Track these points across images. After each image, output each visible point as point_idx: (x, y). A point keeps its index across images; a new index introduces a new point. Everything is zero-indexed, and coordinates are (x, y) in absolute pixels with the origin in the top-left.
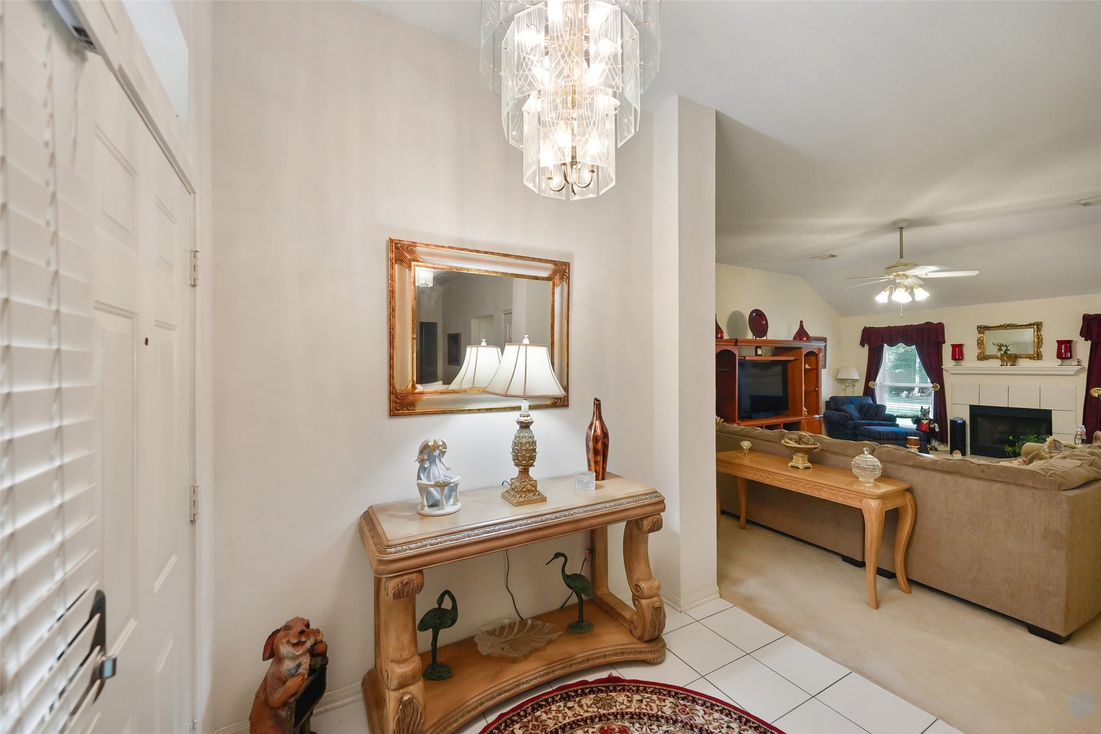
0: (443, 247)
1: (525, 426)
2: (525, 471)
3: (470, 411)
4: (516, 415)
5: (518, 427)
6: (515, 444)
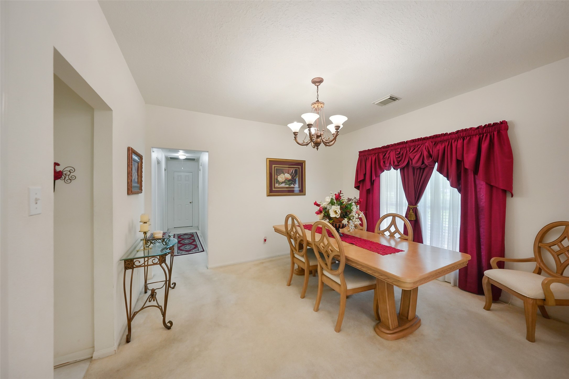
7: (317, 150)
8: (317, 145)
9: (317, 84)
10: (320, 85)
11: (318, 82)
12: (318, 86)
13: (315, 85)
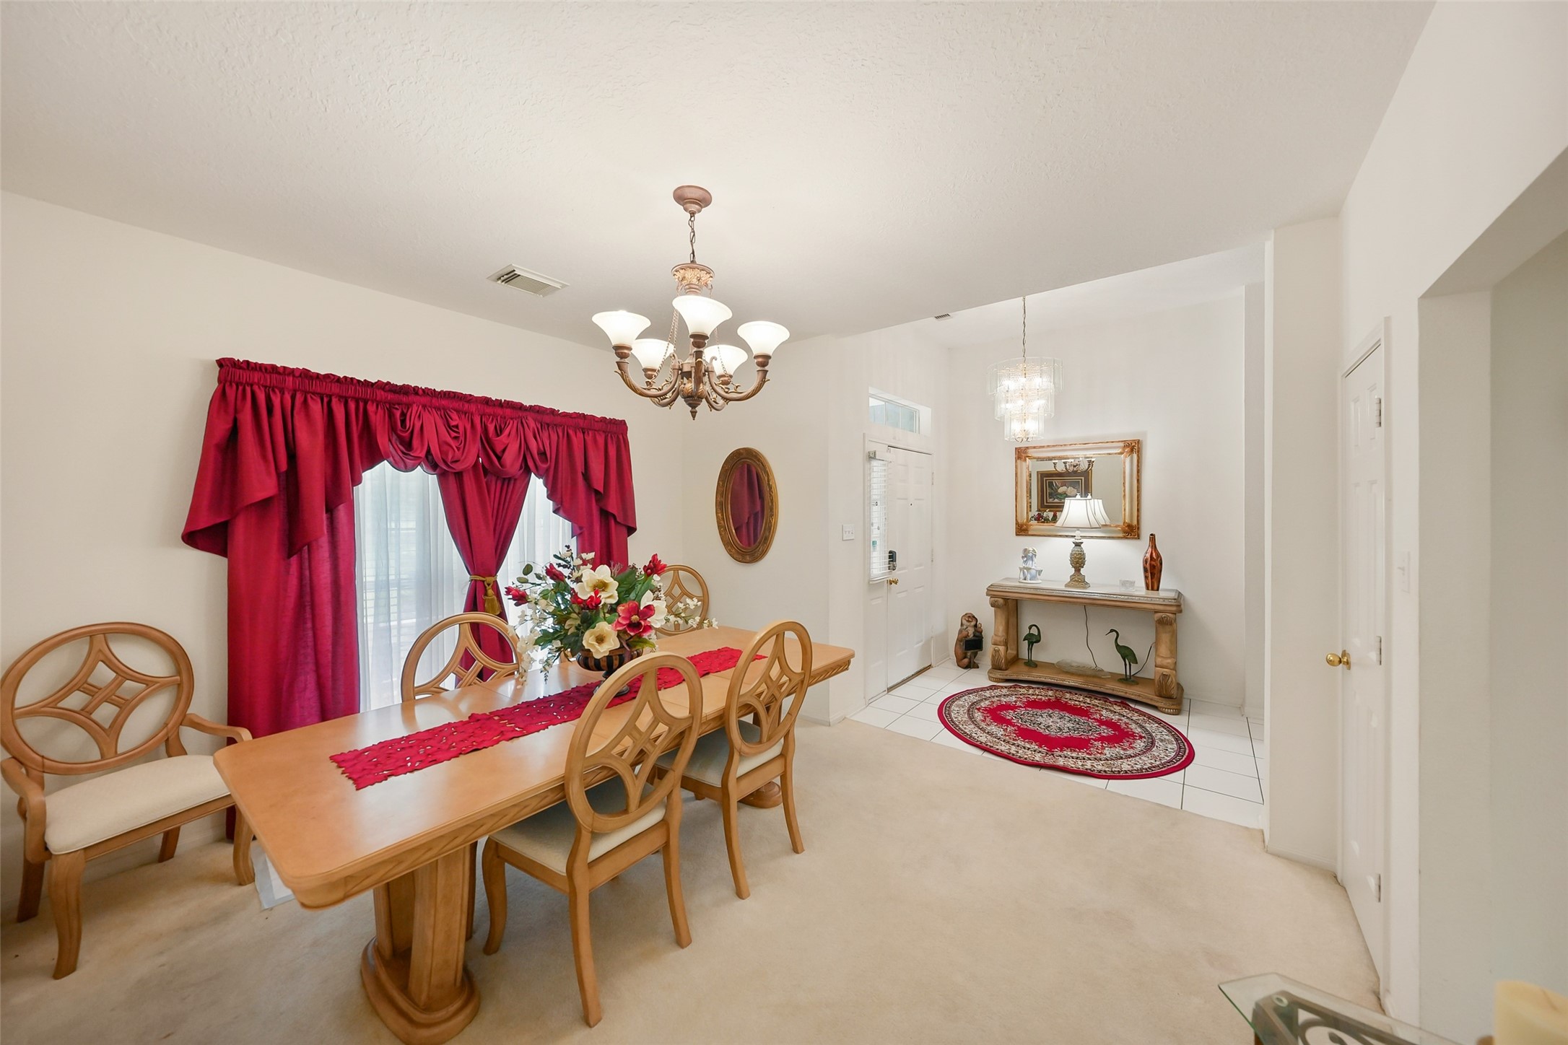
0: (1043, 447)
1: (1078, 545)
2: (1078, 570)
3: (1061, 536)
4: (1073, 540)
5: (1074, 545)
6: (1071, 554)
7: (694, 417)
8: (693, 400)
9: (694, 207)
10: (699, 211)
11: (692, 200)
12: (692, 214)
13: (686, 210)
